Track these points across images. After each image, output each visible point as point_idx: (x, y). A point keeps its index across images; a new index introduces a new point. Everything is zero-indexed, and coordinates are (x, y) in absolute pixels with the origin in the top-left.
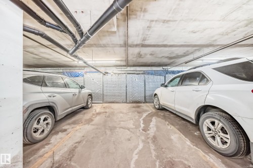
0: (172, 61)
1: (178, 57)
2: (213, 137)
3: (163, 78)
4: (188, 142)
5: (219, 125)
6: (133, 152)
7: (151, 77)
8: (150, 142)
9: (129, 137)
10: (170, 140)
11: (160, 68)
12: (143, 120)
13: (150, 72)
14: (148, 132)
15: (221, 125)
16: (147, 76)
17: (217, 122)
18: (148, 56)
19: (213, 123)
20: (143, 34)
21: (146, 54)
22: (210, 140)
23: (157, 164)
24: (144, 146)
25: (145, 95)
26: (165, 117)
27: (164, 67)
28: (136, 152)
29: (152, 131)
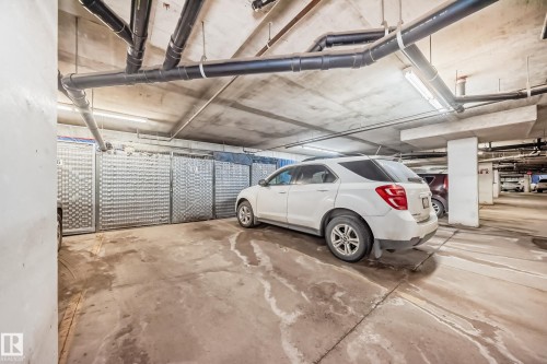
0: (264, 139)
1: (277, 135)
2: (342, 247)
3: (247, 168)
4: (318, 262)
5: (349, 228)
6: (263, 297)
7: (226, 165)
8: (275, 275)
9: (237, 280)
10: (298, 265)
11: (240, 150)
12: (236, 248)
13: (224, 155)
14: (262, 264)
15: (351, 228)
16: (218, 164)
17: (346, 226)
18: (232, 125)
19: (342, 229)
20: (248, 88)
21: (229, 120)
22: (339, 251)
23: (304, 295)
24: (271, 284)
25: (214, 203)
26: (268, 238)
27: (246, 149)
28: (267, 294)
29: (265, 261)
